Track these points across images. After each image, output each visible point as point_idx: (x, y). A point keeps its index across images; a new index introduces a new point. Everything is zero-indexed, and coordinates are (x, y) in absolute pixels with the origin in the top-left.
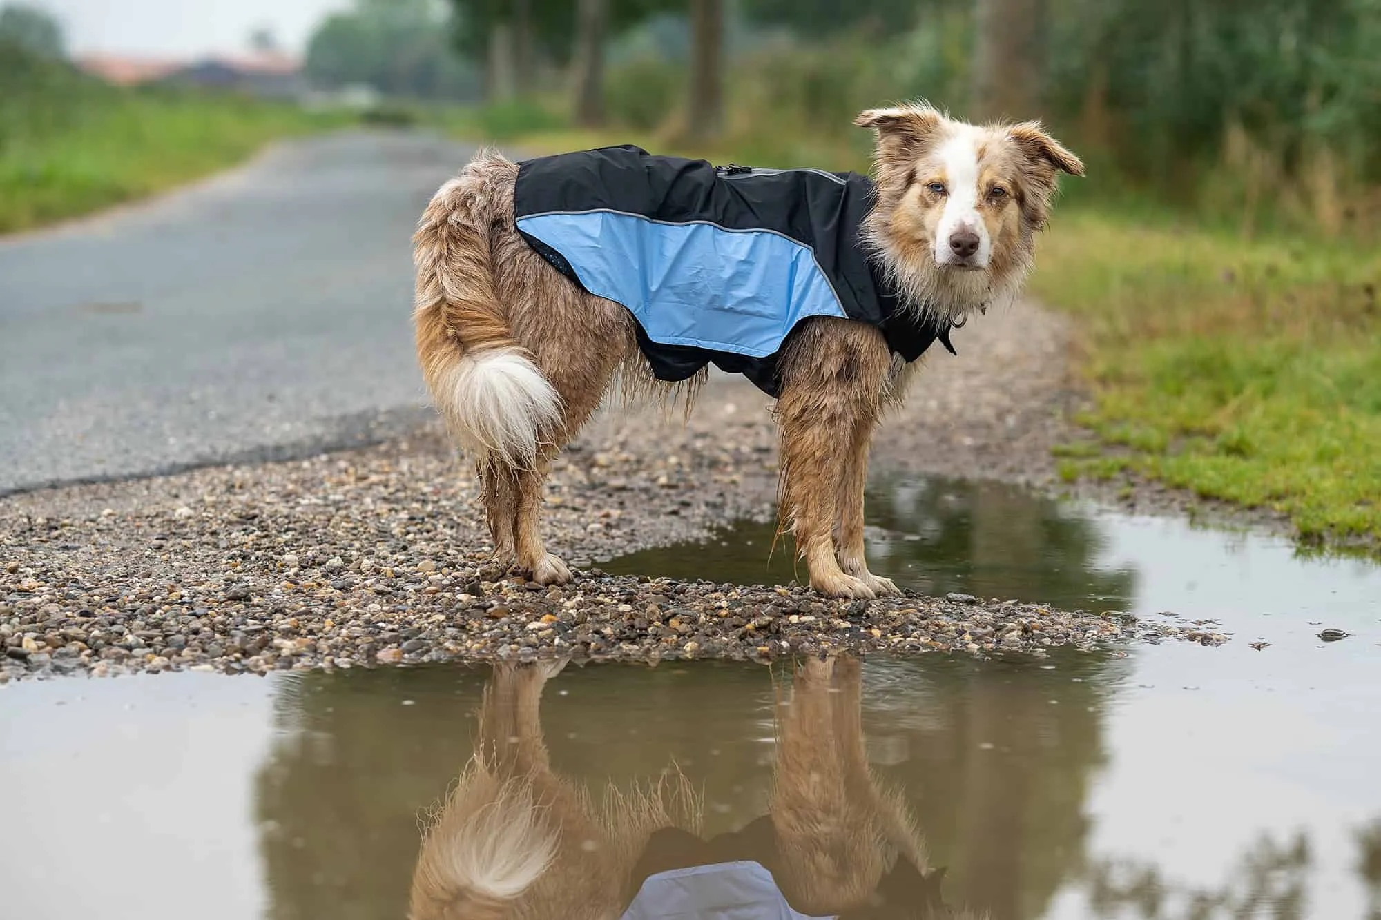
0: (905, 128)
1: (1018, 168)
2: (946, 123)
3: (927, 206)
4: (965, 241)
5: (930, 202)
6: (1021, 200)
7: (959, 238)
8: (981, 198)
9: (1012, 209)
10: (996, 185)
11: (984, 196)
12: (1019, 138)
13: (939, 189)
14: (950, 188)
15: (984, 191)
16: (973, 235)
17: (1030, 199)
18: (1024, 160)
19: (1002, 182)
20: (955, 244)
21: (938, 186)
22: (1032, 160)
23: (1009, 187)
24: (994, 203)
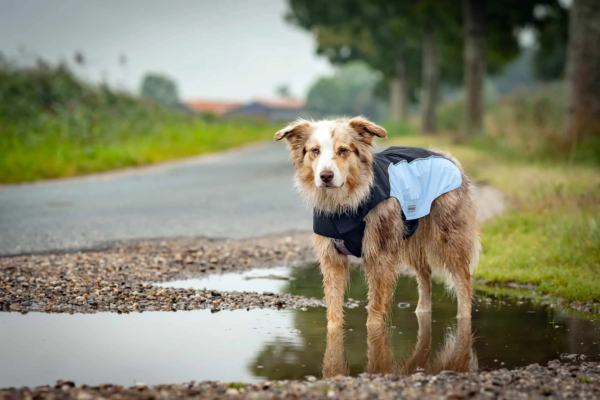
0: (296, 133)
1: (354, 138)
2: (313, 124)
3: (312, 160)
4: (326, 175)
5: (313, 158)
6: (357, 152)
7: (324, 174)
8: (336, 154)
9: (353, 157)
10: (342, 147)
11: (337, 154)
12: (353, 125)
13: (316, 151)
14: (321, 150)
15: (337, 151)
16: (330, 172)
17: (361, 152)
18: (356, 134)
19: (346, 145)
20: (322, 177)
21: (316, 150)
22: (361, 134)
23: (349, 147)
24: (342, 155)
